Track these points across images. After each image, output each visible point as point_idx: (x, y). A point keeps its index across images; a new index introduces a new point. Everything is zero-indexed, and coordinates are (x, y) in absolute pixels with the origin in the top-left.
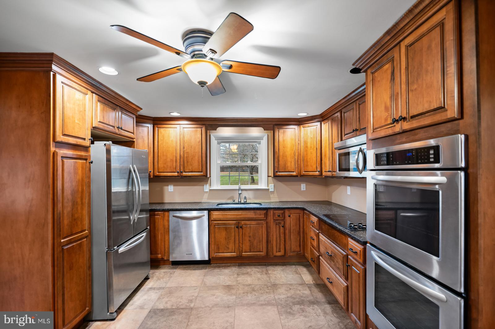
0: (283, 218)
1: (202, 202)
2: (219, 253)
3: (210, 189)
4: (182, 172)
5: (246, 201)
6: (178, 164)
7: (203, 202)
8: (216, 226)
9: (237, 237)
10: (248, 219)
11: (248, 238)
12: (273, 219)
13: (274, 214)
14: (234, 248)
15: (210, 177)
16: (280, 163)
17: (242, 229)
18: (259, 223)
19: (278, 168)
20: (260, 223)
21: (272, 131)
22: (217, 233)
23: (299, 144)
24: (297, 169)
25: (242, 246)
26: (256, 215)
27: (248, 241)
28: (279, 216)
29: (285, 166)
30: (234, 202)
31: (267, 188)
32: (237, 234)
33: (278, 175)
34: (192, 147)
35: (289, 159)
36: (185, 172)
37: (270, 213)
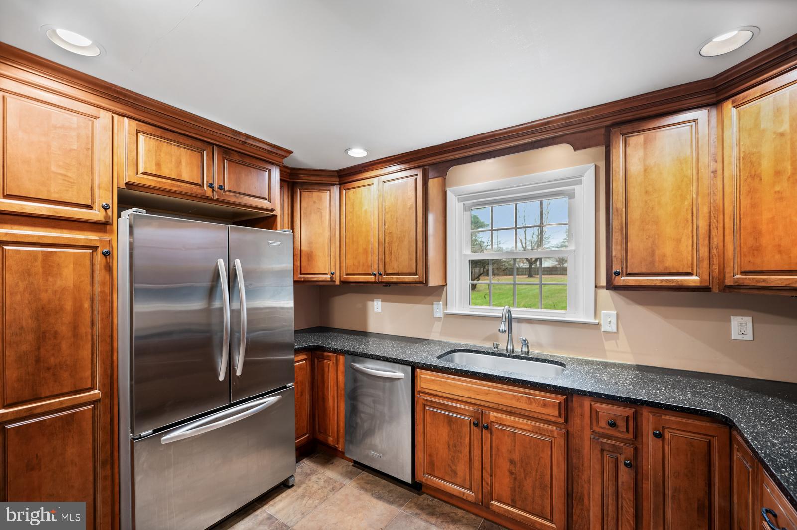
0: (630, 436)
1: (431, 338)
2: (435, 476)
3: (446, 312)
4: (380, 275)
5: (526, 350)
6: (375, 258)
7: (432, 340)
8: (428, 408)
9: (477, 452)
10: (508, 409)
11: (508, 464)
12: (591, 429)
13: (594, 414)
14: (468, 478)
15: (447, 285)
16: (629, 244)
17: (491, 434)
18: (539, 428)
19: (624, 260)
20: (544, 430)
21: (602, 150)
22: (428, 425)
23: (715, 172)
24: (705, 264)
25: (491, 480)
26: (531, 403)
27: (507, 473)
28: (613, 425)
29: (653, 253)
30: (495, 350)
31: (592, 320)
32: (476, 444)
33: (621, 283)
34: (399, 220)
35: (669, 230)
36: (387, 274)
37: (582, 406)
